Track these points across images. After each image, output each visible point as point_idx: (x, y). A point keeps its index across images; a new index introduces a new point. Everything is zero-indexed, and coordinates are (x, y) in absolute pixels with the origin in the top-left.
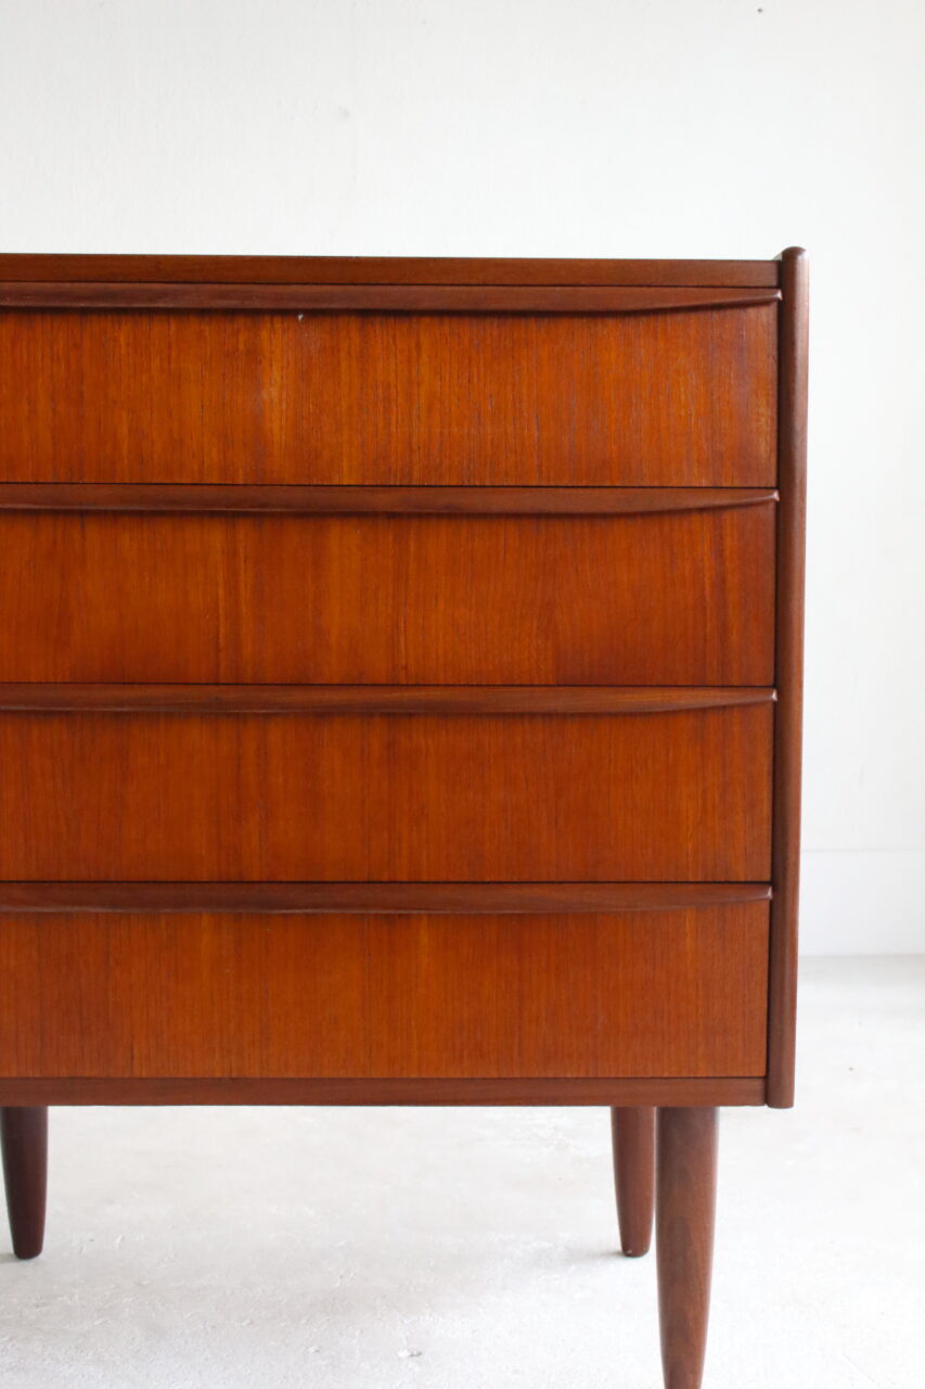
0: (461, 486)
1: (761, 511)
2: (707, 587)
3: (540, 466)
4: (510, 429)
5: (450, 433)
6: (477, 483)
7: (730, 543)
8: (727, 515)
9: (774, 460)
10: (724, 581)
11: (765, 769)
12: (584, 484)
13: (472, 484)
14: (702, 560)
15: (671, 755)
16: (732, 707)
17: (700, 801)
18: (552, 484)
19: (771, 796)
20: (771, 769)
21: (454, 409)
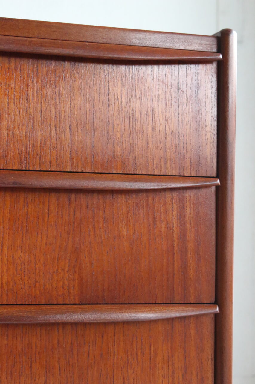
0: (21, 170)
1: (208, 191)
2: (175, 239)
3: (72, 158)
4: (53, 134)
5: (14, 134)
6: (31, 169)
7: (189, 212)
8: (187, 194)
9: (215, 160)
10: (185, 235)
11: (210, 357)
12: (100, 171)
13: (28, 169)
14: (172, 223)
15: (152, 349)
16: (190, 317)
17: (170, 379)
18: (79, 170)
19: (213, 375)
20: (213, 357)
21: (16, 118)
